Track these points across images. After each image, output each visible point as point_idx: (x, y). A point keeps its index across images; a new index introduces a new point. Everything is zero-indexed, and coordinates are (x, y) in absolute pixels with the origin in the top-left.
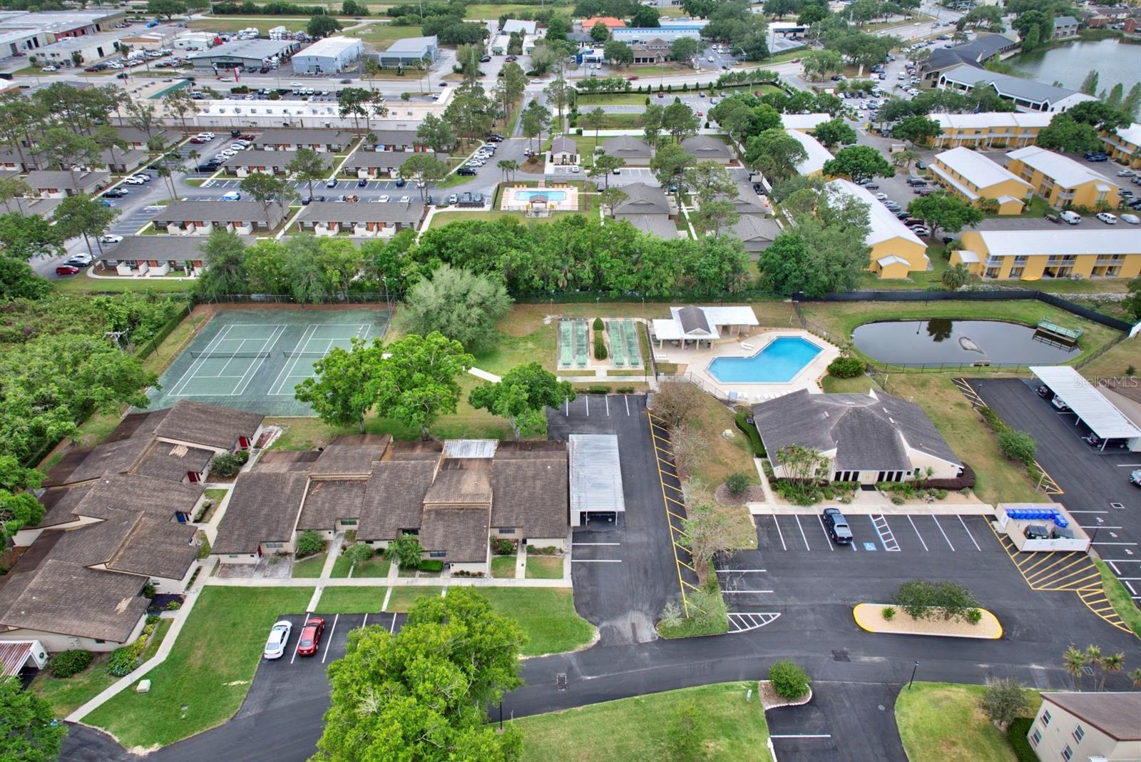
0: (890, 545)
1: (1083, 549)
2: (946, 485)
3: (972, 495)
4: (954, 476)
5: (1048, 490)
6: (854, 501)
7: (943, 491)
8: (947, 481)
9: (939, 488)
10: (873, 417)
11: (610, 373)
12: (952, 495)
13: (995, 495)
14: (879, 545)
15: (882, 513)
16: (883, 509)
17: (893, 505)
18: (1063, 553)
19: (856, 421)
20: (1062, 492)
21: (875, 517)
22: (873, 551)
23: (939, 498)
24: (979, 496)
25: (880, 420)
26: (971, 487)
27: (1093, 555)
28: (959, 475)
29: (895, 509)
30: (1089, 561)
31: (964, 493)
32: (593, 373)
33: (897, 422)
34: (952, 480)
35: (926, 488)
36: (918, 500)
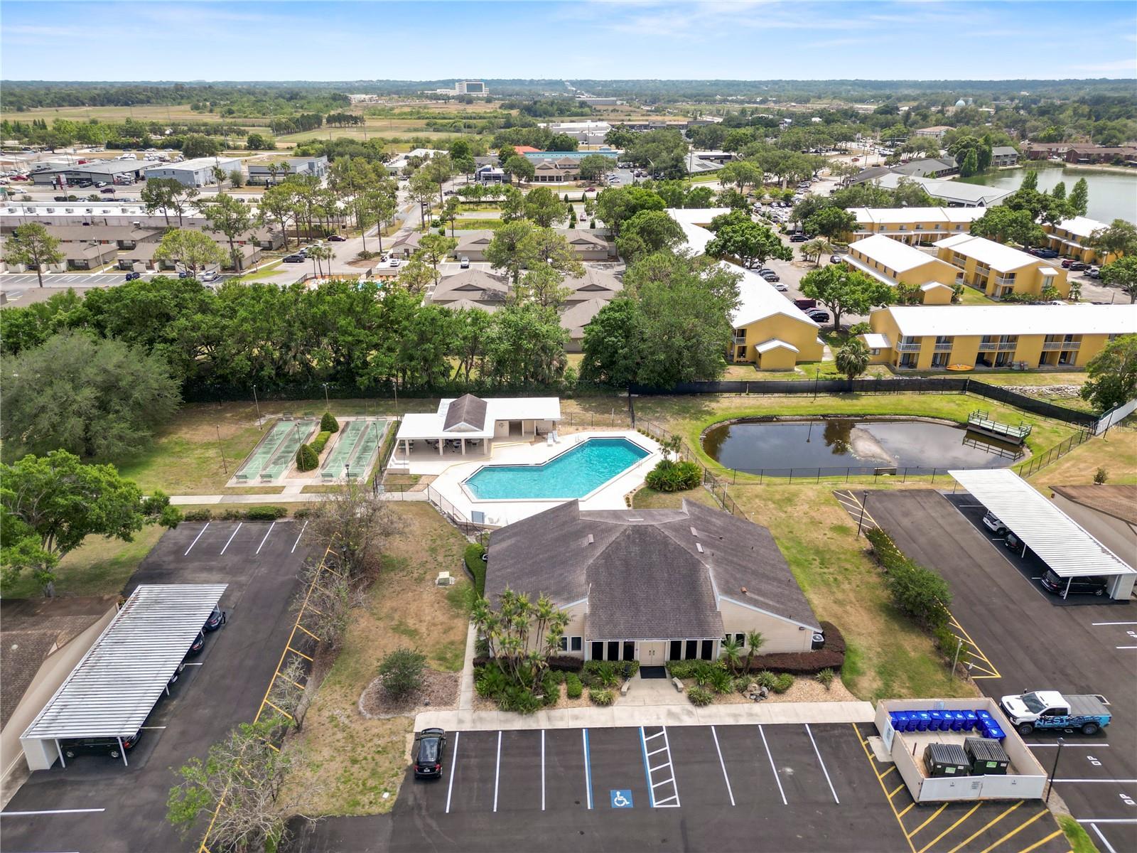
0: (663, 793)
1: (1038, 793)
2: (793, 666)
3: (837, 684)
4: (808, 647)
5: (974, 672)
6: (618, 699)
7: (786, 676)
8: (793, 656)
9: (778, 671)
10: (665, 542)
11: (306, 489)
12: (802, 685)
13: (878, 684)
14: (640, 794)
15: (665, 722)
16: (670, 714)
17: (690, 707)
18: (1000, 804)
19: (635, 549)
20: (998, 676)
21: (650, 731)
22: (625, 809)
23: (778, 691)
24: (849, 686)
25: (678, 548)
26: (837, 669)
27: (1058, 808)
28: (816, 646)
29: (690, 713)
30: (1048, 822)
31: (823, 681)
32: (278, 490)
33: (708, 552)
34: (804, 655)
35: (754, 671)
36: (737, 696)
